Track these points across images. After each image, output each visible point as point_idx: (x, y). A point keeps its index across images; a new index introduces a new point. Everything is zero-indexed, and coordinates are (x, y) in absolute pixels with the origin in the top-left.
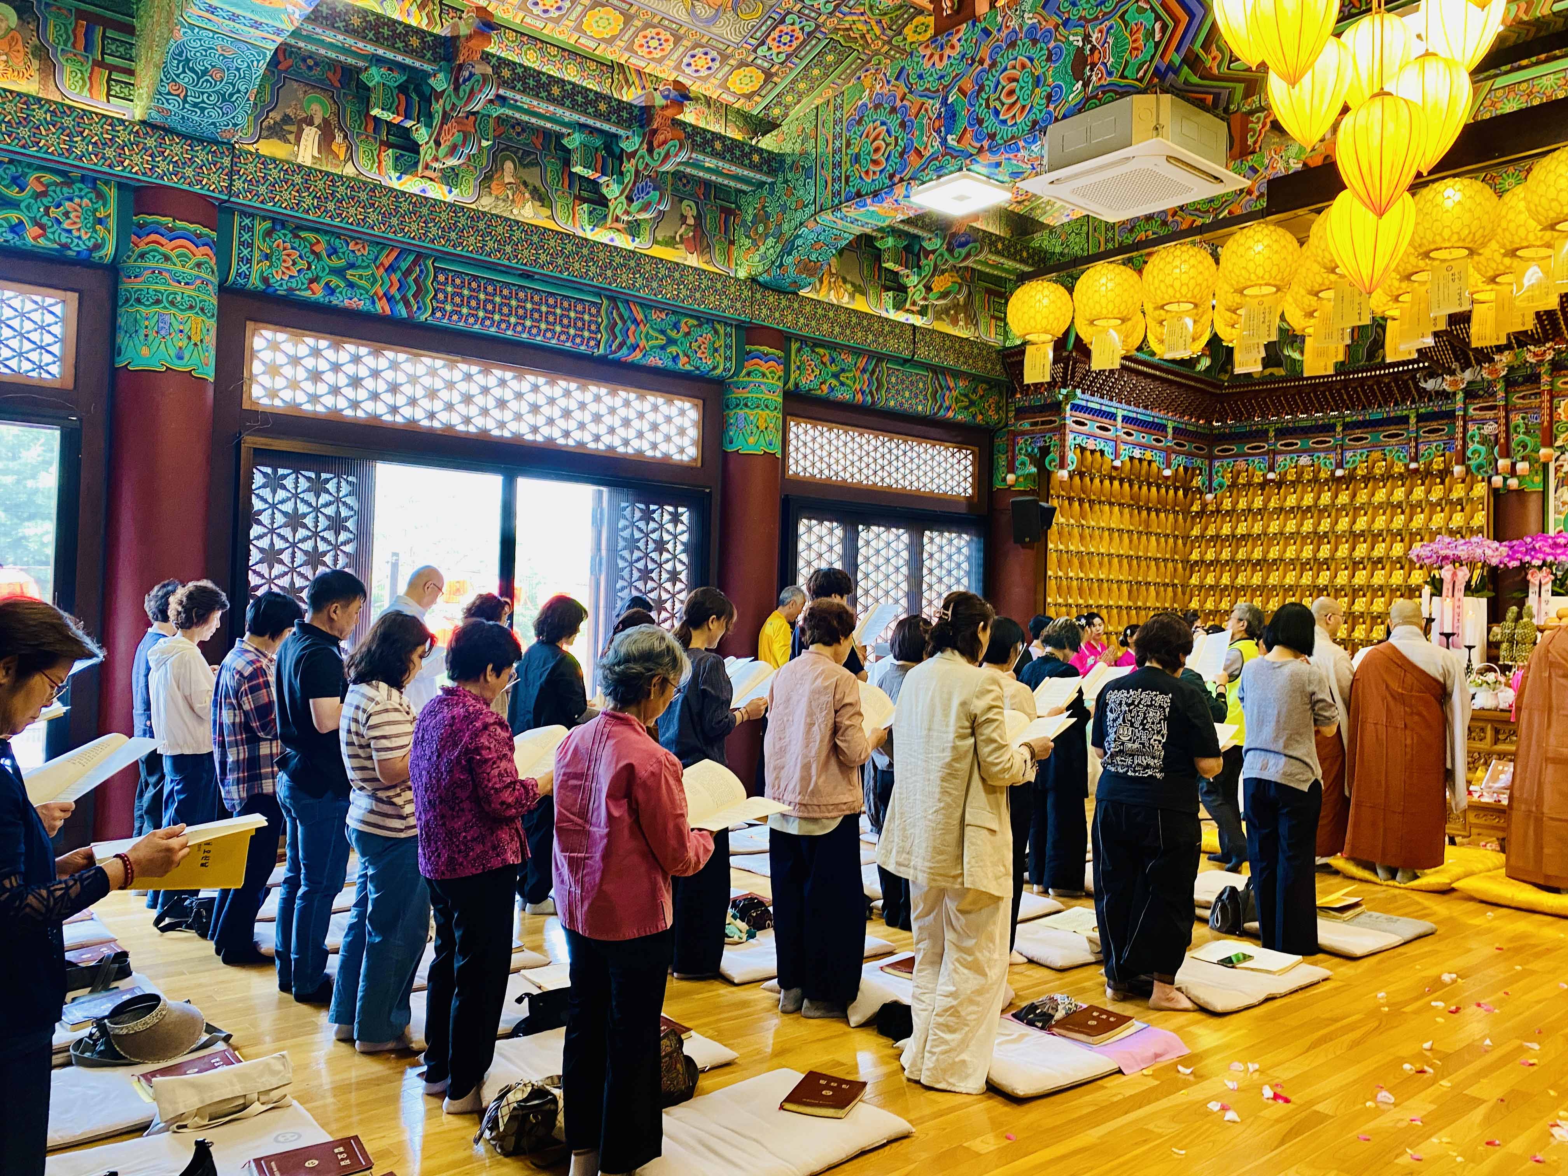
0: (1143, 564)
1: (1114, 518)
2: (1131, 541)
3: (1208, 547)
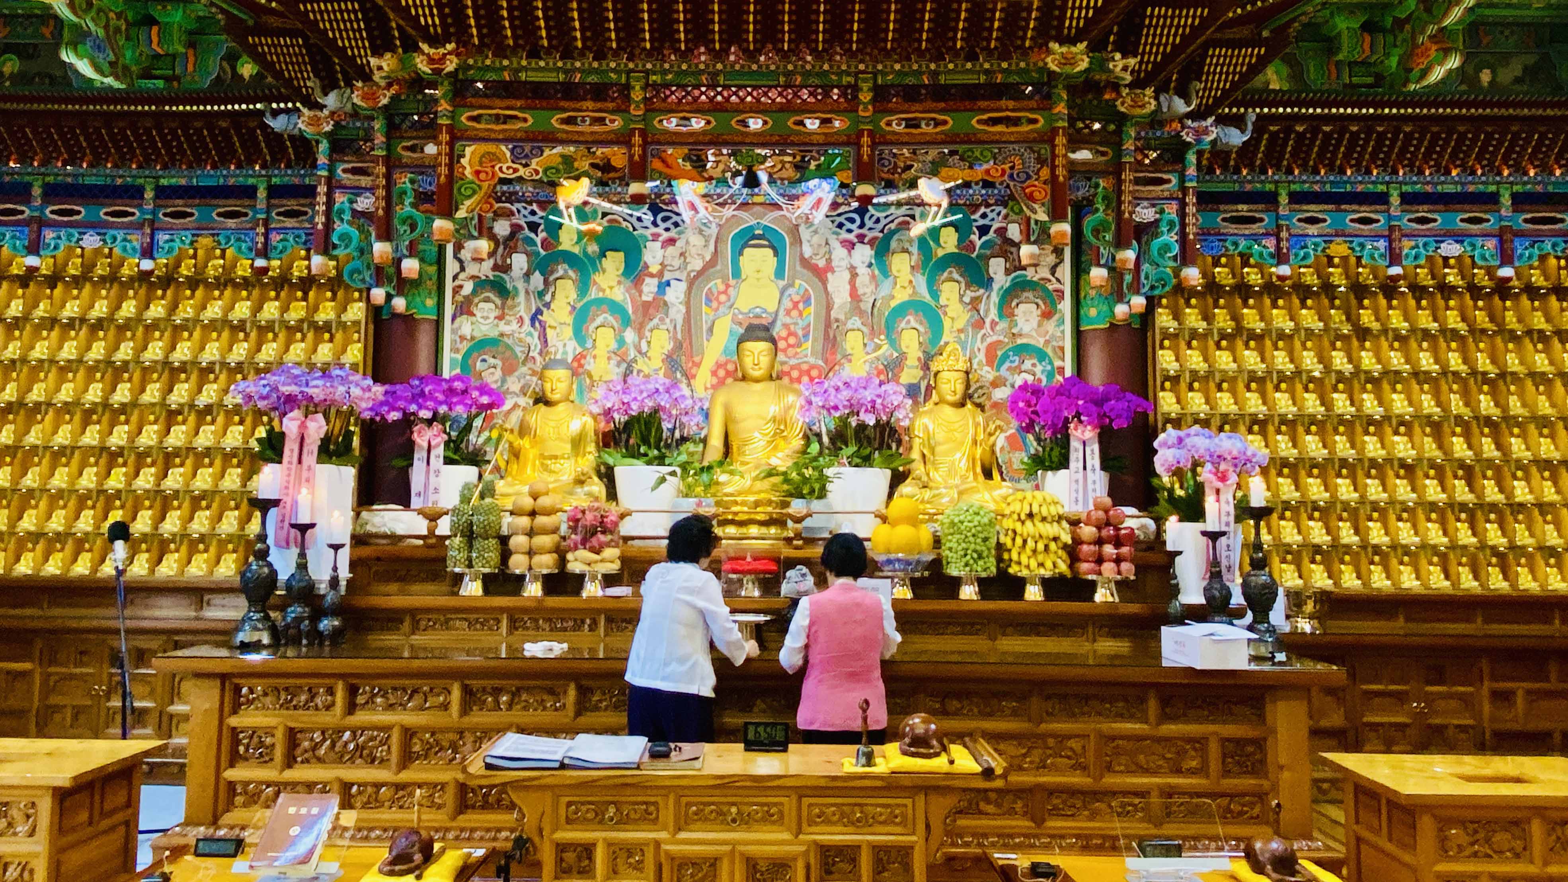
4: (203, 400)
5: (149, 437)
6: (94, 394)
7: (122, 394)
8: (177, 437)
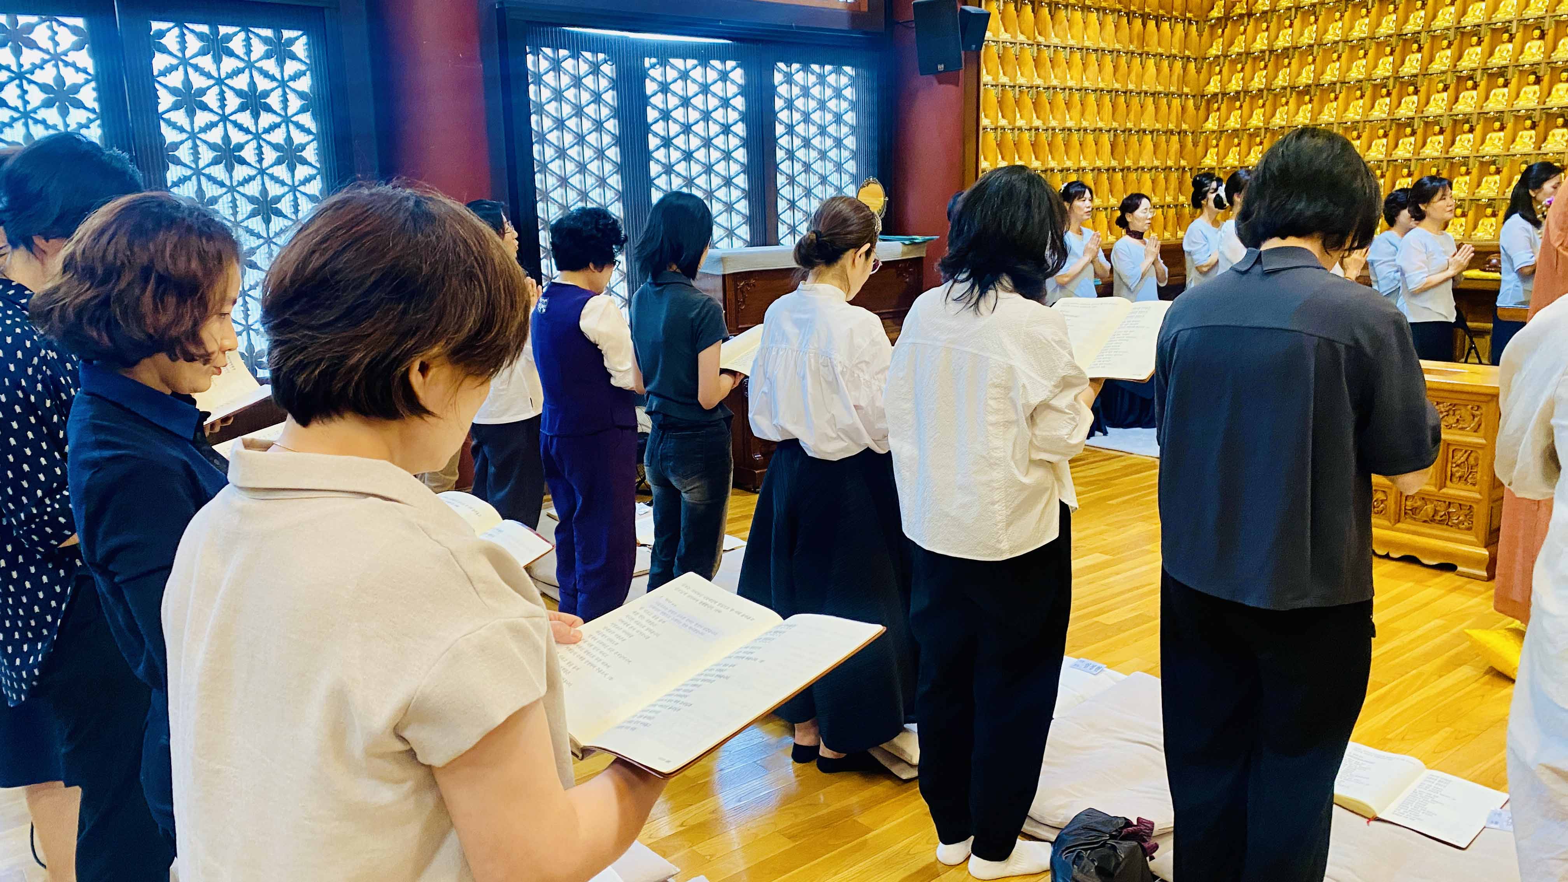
0: (1135, 101)
1: (1090, 31)
2: (1116, 68)
3: (1232, 72)
4: (1497, 61)
5: (1438, 105)
6: (1384, 68)
7: (1412, 65)
8: (1468, 102)
